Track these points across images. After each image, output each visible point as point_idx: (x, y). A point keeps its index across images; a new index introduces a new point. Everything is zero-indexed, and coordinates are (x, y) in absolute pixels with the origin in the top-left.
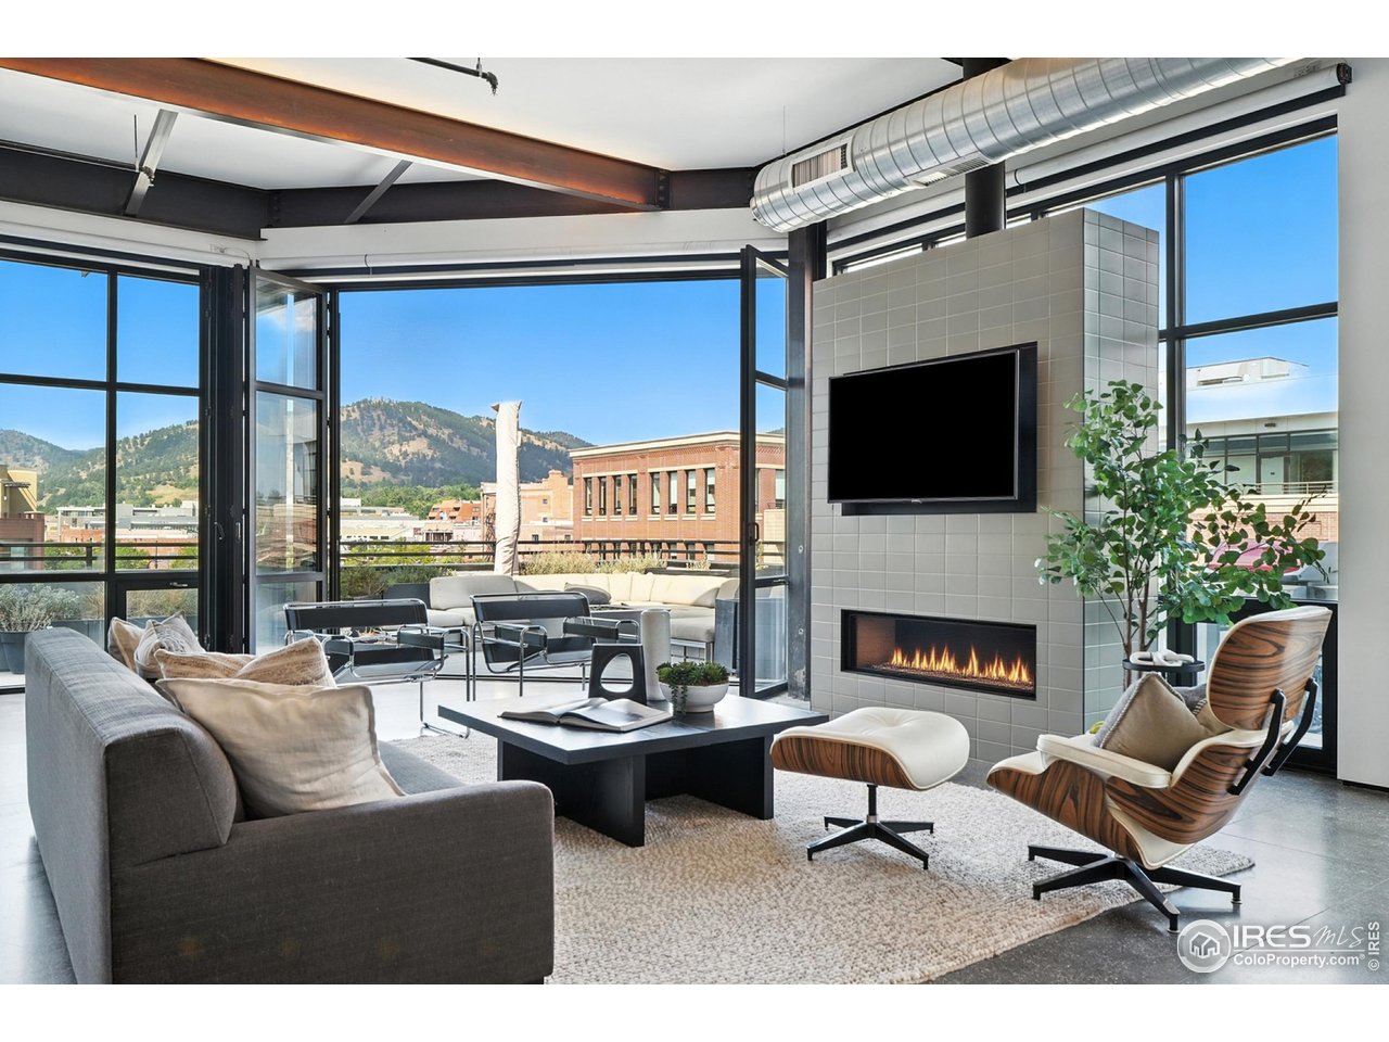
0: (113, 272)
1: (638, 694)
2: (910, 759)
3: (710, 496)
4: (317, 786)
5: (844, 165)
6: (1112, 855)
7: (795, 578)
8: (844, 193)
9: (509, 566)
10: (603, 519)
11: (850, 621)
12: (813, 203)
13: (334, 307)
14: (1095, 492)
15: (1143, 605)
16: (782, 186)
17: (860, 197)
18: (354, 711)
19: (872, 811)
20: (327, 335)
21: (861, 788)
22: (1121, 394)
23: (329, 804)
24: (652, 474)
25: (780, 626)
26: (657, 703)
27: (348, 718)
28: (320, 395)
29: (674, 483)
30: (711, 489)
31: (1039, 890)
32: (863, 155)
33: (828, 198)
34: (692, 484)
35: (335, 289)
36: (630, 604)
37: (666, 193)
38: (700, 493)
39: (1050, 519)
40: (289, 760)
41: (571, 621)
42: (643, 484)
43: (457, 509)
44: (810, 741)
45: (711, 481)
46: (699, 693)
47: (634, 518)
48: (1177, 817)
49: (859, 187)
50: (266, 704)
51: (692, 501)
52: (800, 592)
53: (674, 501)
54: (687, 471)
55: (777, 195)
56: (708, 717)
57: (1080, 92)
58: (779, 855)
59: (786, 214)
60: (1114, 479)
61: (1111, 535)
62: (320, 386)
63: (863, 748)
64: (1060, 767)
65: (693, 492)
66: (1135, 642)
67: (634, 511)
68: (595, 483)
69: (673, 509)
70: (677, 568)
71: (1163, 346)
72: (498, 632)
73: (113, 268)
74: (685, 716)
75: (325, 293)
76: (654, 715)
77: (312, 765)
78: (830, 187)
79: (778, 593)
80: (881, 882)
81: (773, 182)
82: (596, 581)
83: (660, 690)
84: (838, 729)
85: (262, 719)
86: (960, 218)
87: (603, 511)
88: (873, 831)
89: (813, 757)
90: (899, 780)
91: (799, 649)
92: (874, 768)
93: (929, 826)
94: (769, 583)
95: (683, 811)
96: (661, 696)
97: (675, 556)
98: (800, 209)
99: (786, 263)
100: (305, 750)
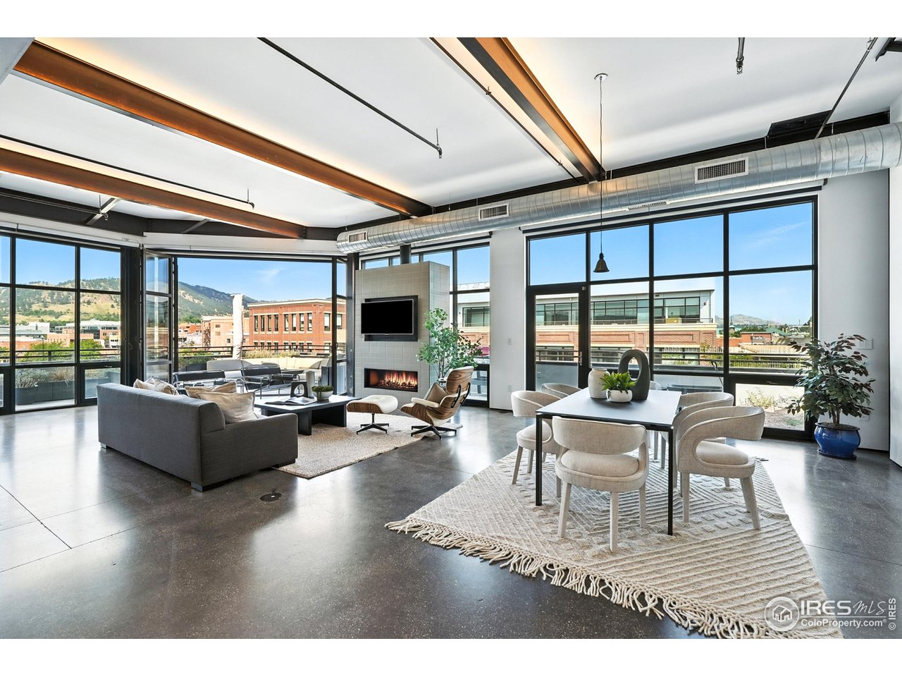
0: (78, 246)
1: (306, 395)
2: (383, 406)
3: (310, 324)
4: (240, 416)
5: (365, 239)
6: (429, 425)
7: (349, 359)
8: (365, 246)
9: (239, 356)
10: (263, 333)
11: (368, 372)
12: (355, 247)
13: (175, 263)
14: (432, 336)
15: (443, 366)
16: (346, 240)
17: (369, 248)
18: (251, 398)
19: (373, 421)
20: (172, 272)
21: (370, 415)
22: (437, 312)
23: (245, 420)
24: (285, 315)
25: (344, 375)
26: (312, 398)
27: (249, 399)
28: (170, 295)
29: (295, 319)
30: (311, 321)
31: (412, 434)
32: (371, 236)
33: (360, 246)
34: (302, 319)
35: (176, 256)
36: (288, 369)
37: (306, 234)
38: (306, 323)
39: (421, 343)
40: (233, 410)
41: (275, 375)
42: (281, 319)
43: (188, 327)
44: (357, 403)
45: (310, 318)
46: (325, 394)
47: (277, 333)
48: (440, 414)
49: (369, 245)
50: (226, 397)
51: (302, 326)
52: (351, 364)
53: (294, 326)
54: (300, 314)
55: (344, 243)
56: (327, 401)
57: (427, 232)
58: (349, 434)
59: (347, 249)
60: (436, 334)
61: (436, 348)
62: (170, 292)
63: (371, 404)
64: (417, 405)
65: (303, 323)
66: (441, 376)
67: (277, 330)
68: (259, 318)
69: (294, 329)
70: (305, 356)
71: (451, 296)
72: (250, 380)
73: (78, 244)
74: (320, 400)
75: (172, 258)
76: (311, 401)
77: (240, 411)
78: (360, 244)
79: (343, 364)
80: (375, 437)
81: (343, 239)
82: (273, 360)
83: (313, 394)
84: (365, 400)
85: (226, 401)
86: (399, 253)
87: (263, 330)
88: (374, 426)
89: (357, 408)
90: (380, 411)
91: (351, 381)
92: (374, 409)
93: (388, 425)
94: (341, 361)
95: (321, 427)
96: (313, 395)
97: (302, 350)
98: (351, 248)
99: (346, 260)
100: (238, 408)
